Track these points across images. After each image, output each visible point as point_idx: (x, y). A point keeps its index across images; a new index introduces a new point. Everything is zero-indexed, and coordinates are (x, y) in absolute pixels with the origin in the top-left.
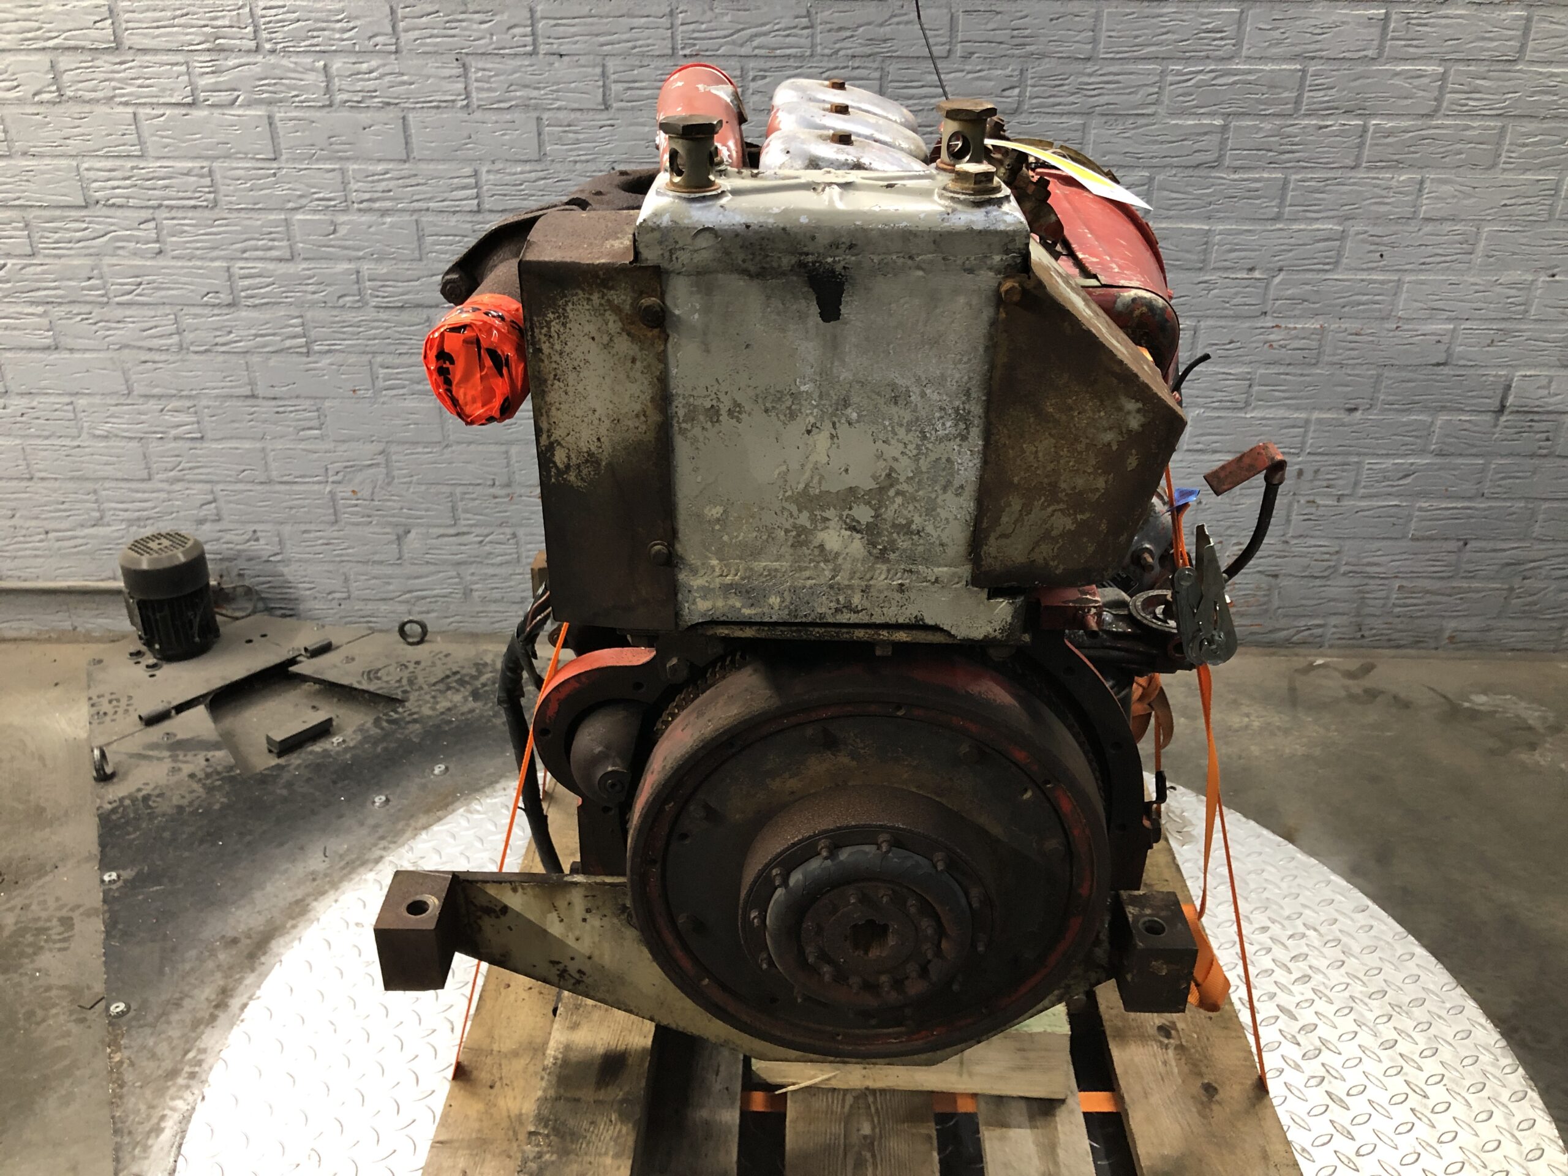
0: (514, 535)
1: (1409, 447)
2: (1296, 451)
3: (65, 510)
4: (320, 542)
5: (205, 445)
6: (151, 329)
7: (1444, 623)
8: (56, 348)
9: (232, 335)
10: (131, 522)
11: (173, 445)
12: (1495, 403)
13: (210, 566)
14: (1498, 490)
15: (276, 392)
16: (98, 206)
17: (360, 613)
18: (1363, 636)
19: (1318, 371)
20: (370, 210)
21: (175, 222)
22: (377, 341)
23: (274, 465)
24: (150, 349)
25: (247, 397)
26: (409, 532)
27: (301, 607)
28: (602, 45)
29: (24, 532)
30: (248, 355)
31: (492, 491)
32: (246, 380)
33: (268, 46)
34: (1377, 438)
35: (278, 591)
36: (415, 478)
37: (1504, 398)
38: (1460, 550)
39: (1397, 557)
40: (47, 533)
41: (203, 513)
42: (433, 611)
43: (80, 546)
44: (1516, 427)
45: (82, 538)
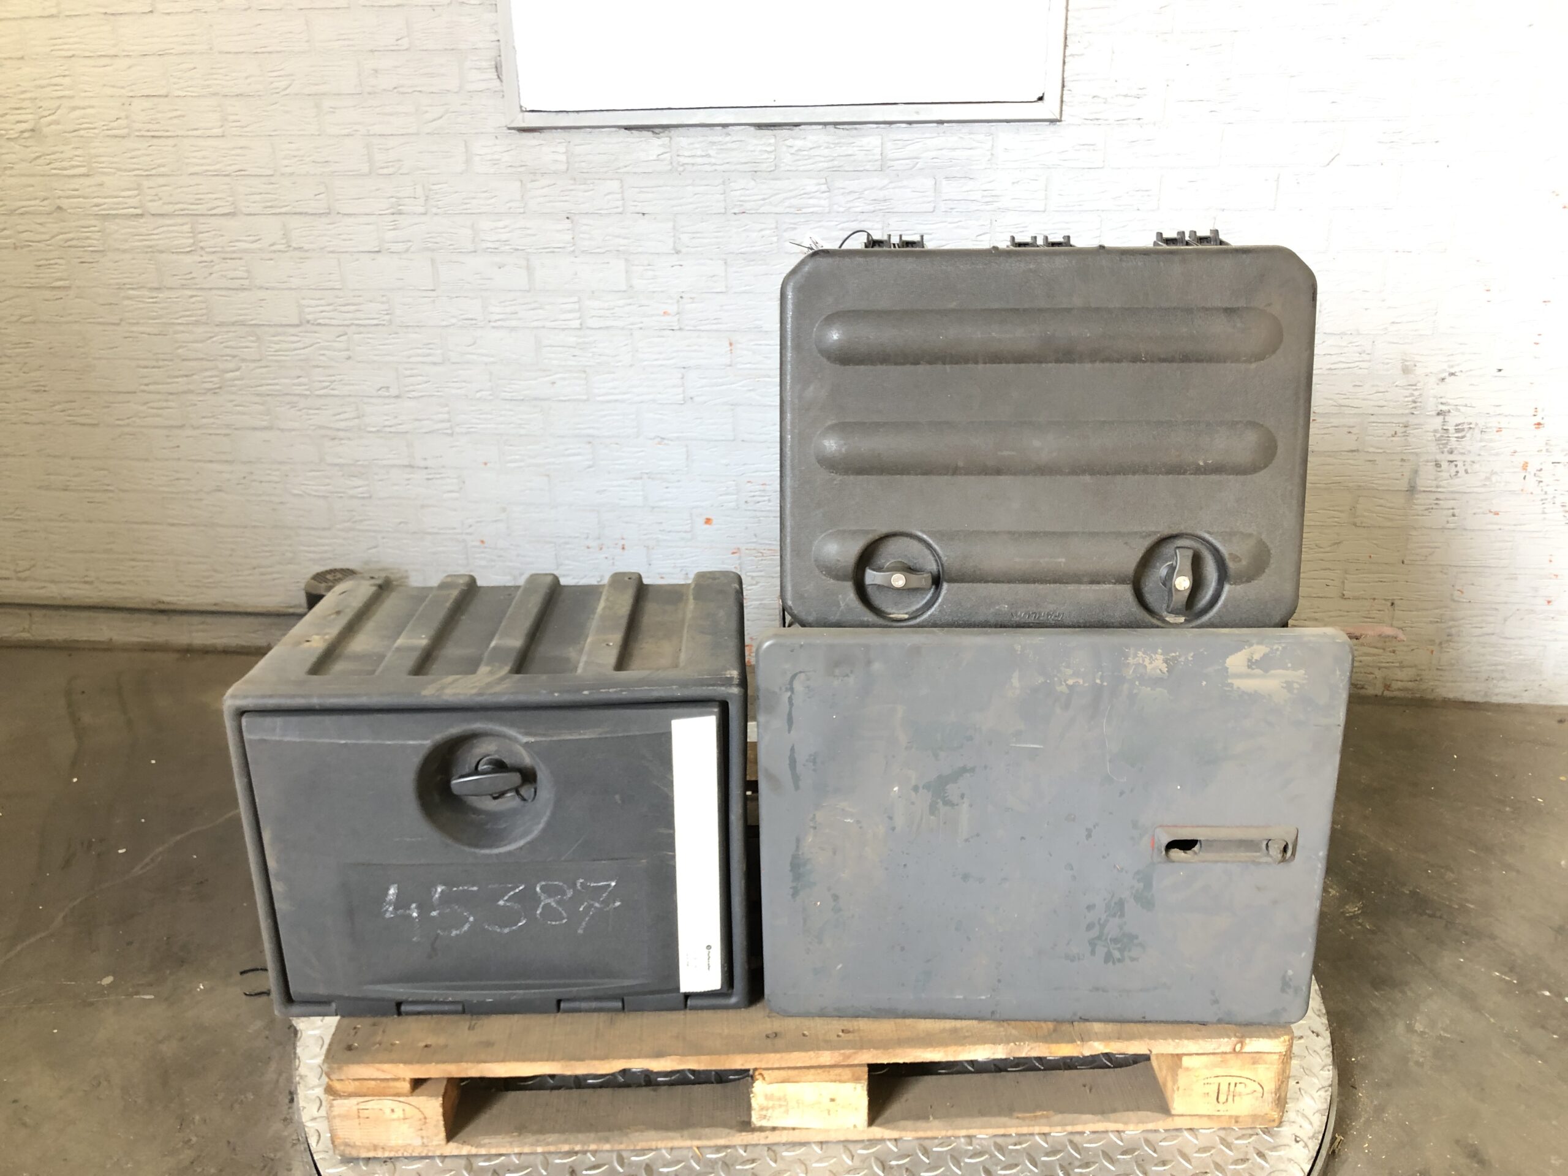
5: (373, 503)
6: (339, 414)
7: (1380, 673)
8: (272, 429)
9: (397, 420)
11: (350, 502)
12: (1404, 484)
14: (1416, 557)
15: (429, 463)
16: (309, 326)
20: (502, 327)
21: (362, 335)
22: (503, 426)
23: (423, 519)
24: (338, 430)
25: (406, 466)
28: (673, 206)
30: (408, 435)
31: (585, 542)
32: (405, 454)
33: (434, 210)
36: (527, 531)
40: (254, 568)
43: (278, 578)
44: (1424, 505)
45: (278, 573)
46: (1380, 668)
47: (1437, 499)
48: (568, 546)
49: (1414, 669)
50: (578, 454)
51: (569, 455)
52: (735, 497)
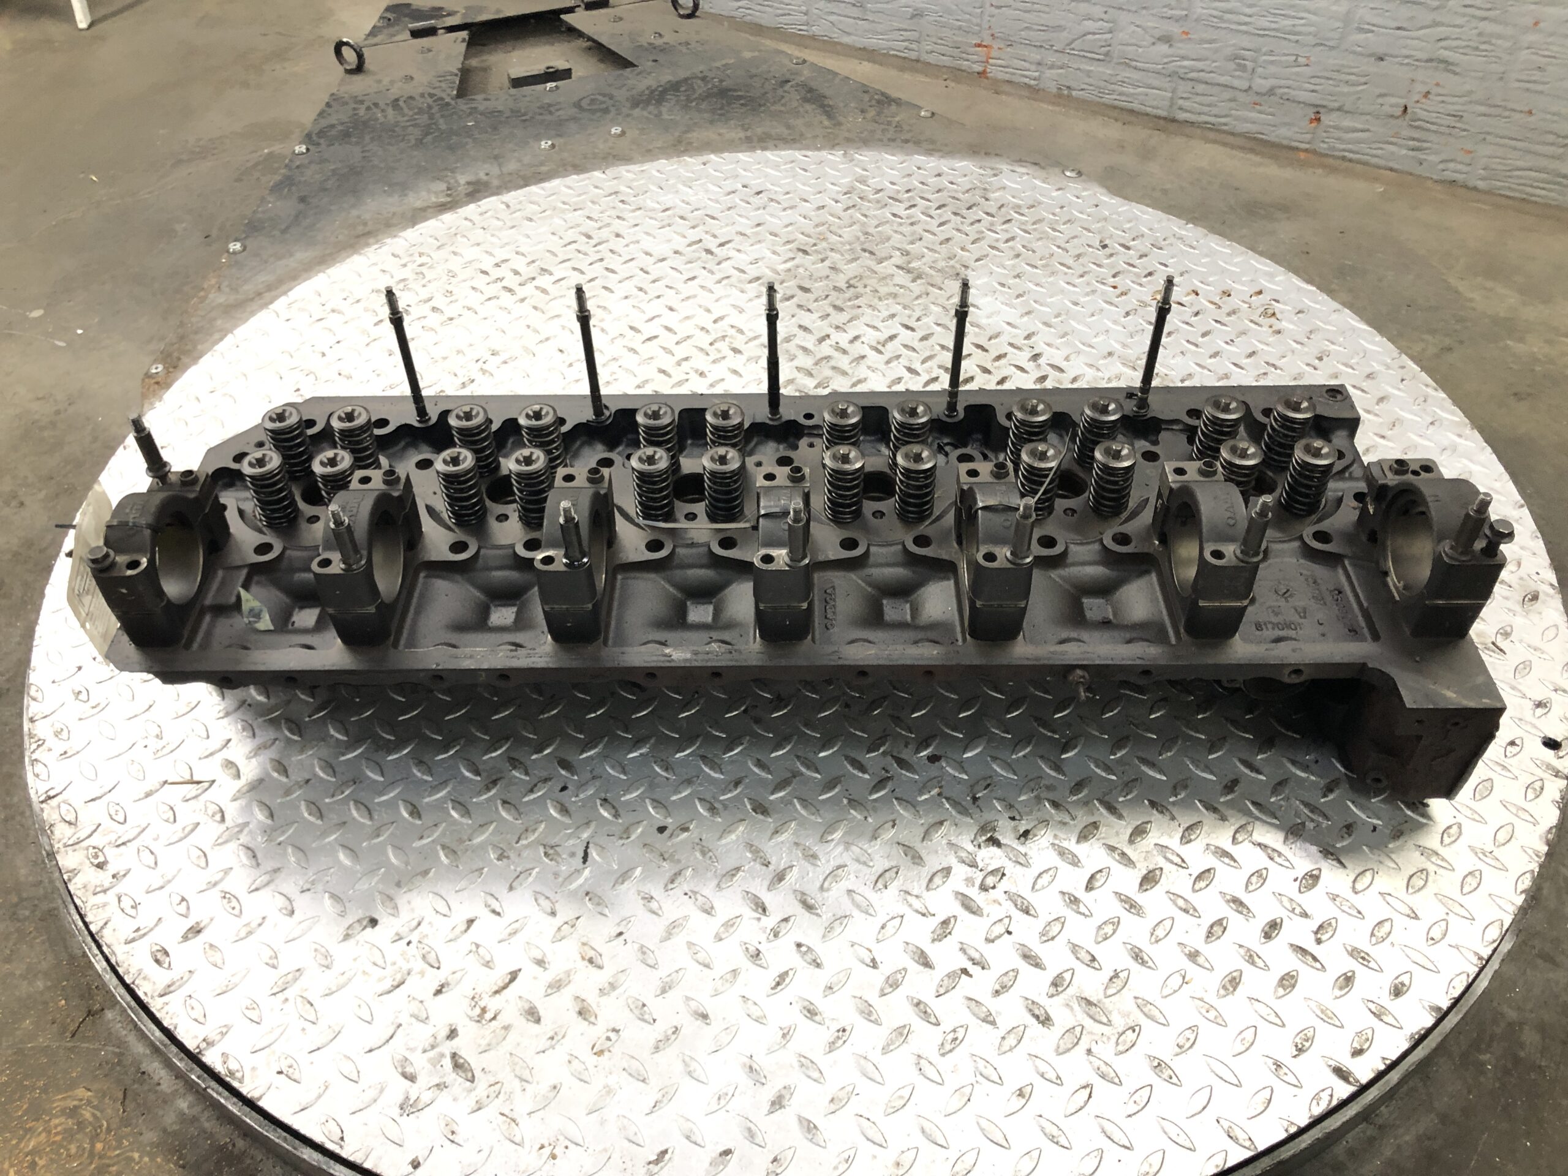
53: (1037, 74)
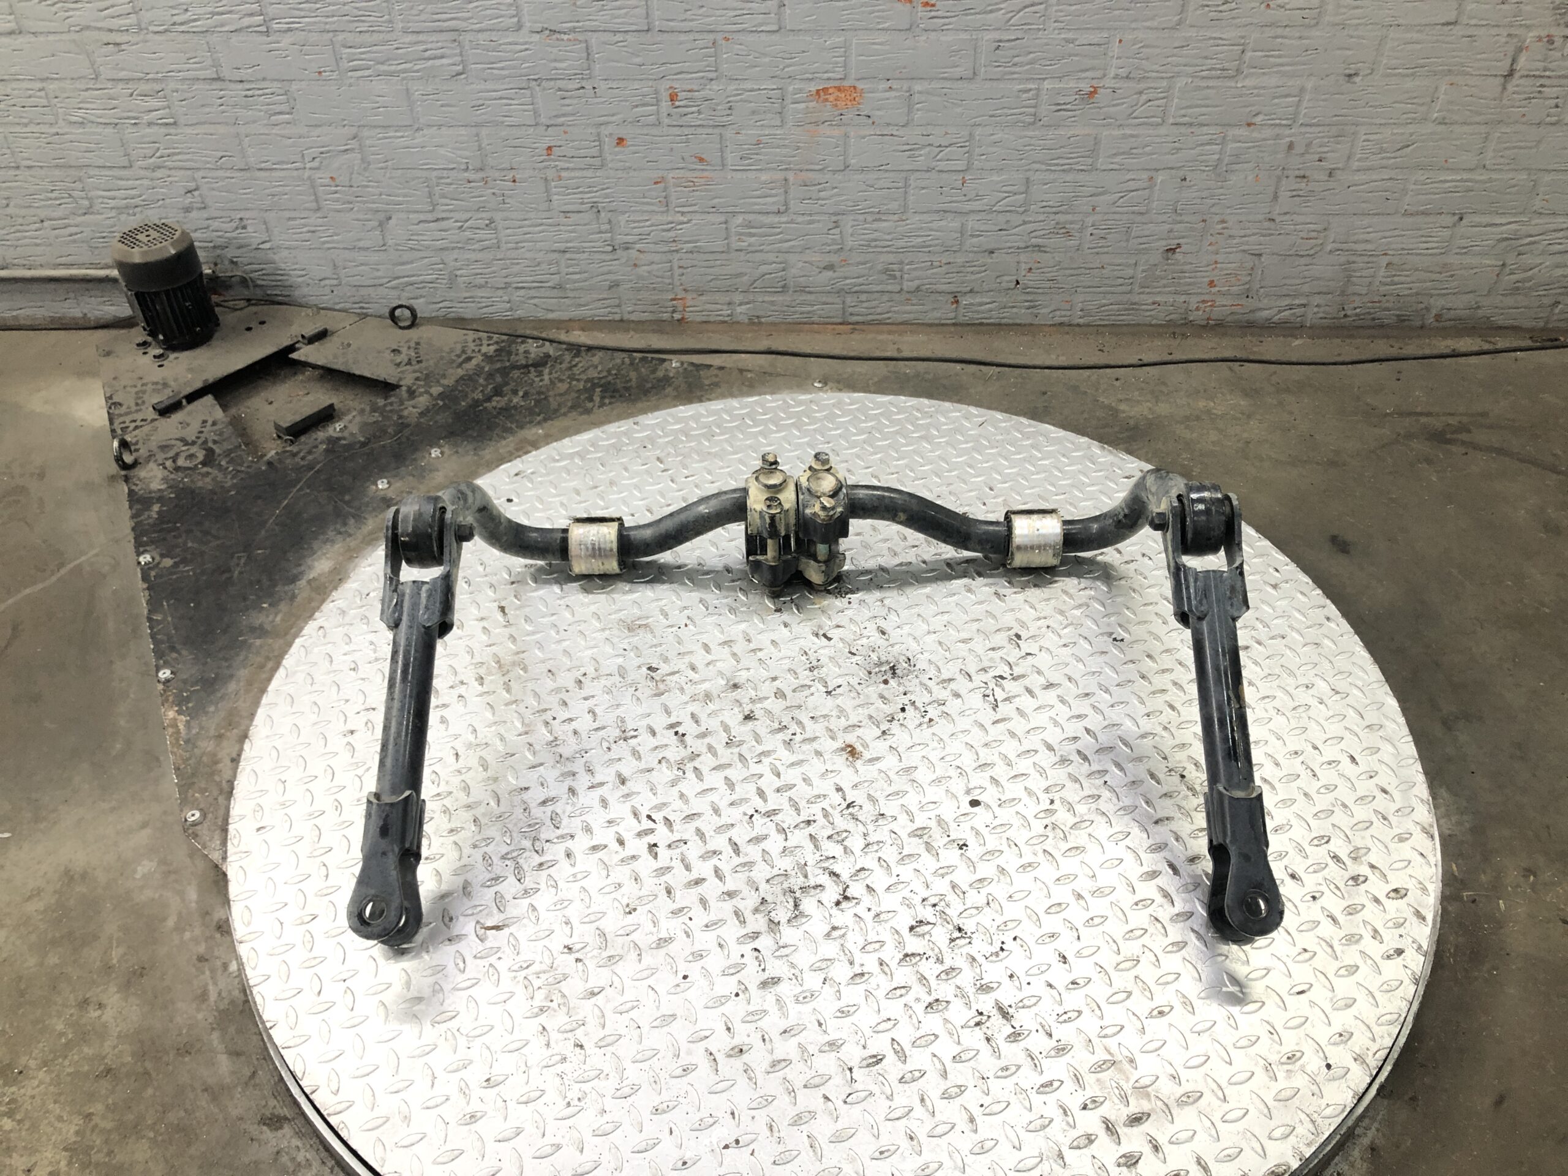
0: (492, 221)
1: (1410, 115)
2: (1289, 122)
3: (56, 199)
4: (305, 230)
5: (179, 131)
6: (106, 9)
7: (1432, 301)
8: (20, 33)
9: (189, 13)
10: (120, 210)
11: (148, 130)
12: (1504, 66)
13: (202, 255)
14: (1502, 160)
15: (243, 74)
17: (353, 300)
18: (1345, 316)
19: (1318, 33)
22: (335, 19)
23: (250, 151)
24: (111, 31)
25: (213, 79)
26: (390, 218)
27: (297, 293)
29: (20, 220)
30: (208, 34)
31: (466, 174)
32: (209, 62)
34: (1375, 107)
35: (273, 278)
36: (390, 163)
37: (1514, 61)
38: (1454, 225)
39: (1388, 234)
40: (42, 221)
41: (189, 199)
42: (421, 296)
43: (76, 234)
44: (1525, 93)
45: (77, 226)
46: (1431, 296)
47: (1542, 86)
48: (443, 181)
49: (1471, 295)
50: (442, 57)
51: (430, 59)
52: (655, 108)
53: (729, 312)
